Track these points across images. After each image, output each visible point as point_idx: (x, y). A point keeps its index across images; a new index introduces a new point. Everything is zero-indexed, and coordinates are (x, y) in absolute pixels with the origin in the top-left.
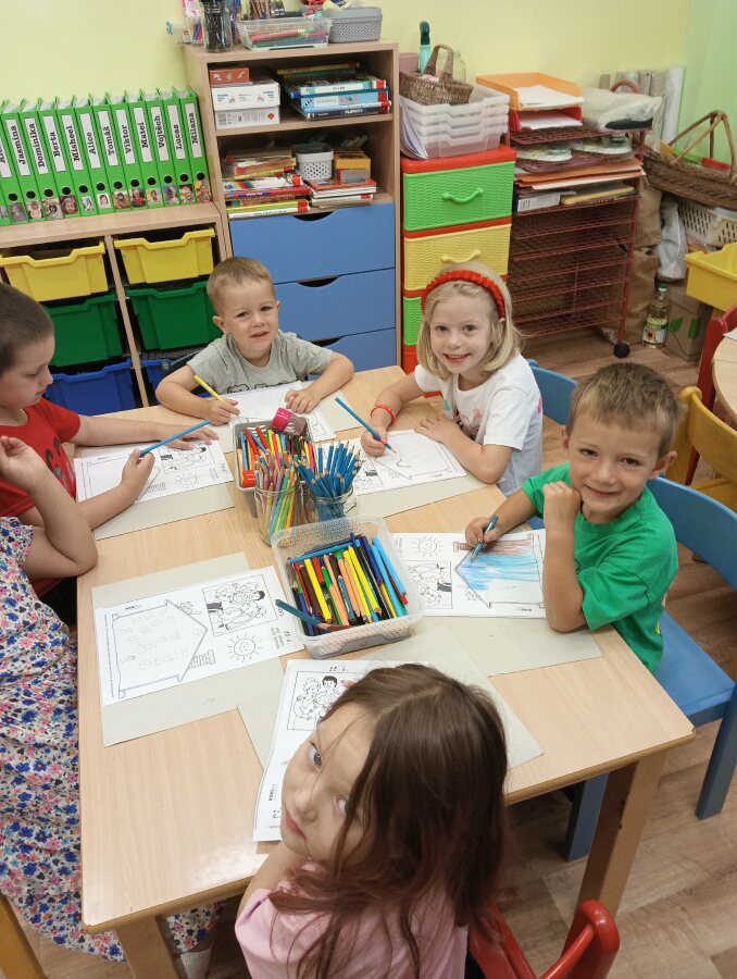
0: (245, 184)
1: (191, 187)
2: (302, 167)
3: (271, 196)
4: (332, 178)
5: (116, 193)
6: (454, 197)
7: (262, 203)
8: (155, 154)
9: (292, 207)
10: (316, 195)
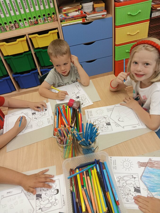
0: (66, 15)
1: (51, 17)
2: (83, 8)
3: (74, 18)
4: (93, 11)
5: (30, 21)
6: (131, 14)
7: (72, 20)
8: (39, 8)
9: (80, 21)
10: (88, 16)
